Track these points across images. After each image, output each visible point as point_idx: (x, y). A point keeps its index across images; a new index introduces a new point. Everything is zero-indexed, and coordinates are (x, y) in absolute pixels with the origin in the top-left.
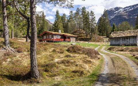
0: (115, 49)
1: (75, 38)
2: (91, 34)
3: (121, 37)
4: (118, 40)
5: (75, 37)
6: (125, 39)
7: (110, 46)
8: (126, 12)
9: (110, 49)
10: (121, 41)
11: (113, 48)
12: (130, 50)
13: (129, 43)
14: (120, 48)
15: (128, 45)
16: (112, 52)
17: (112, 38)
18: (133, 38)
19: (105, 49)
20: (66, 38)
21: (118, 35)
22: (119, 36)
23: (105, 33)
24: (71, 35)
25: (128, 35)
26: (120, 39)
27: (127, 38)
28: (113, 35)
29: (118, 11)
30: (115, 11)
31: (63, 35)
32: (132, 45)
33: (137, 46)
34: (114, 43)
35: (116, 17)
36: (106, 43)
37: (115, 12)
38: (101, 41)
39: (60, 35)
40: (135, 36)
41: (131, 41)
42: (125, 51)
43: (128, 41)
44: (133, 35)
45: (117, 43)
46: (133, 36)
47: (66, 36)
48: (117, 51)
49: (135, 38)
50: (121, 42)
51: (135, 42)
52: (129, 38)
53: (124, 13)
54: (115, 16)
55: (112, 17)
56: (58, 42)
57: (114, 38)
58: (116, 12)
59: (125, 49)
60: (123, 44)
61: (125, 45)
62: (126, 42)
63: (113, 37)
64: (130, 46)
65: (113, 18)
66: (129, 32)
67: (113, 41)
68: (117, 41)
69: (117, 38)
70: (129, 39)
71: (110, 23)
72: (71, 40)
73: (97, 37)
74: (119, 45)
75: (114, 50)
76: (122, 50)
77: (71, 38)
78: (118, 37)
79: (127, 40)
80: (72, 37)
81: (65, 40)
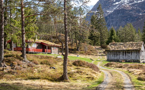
0: (113, 65)
1: (57, 49)
2: (78, 42)
3: (122, 51)
4: (117, 55)
5: (58, 47)
6: (126, 53)
7: (107, 61)
8: (133, 5)
9: (107, 65)
10: (121, 55)
11: (111, 64)
12: (129, 66)
13: (131, 58)
14: (119, 64)
15: (129, 62)
16: (110, 68)
17: (109, 51)
18: (135, 53)
19: (101, 65)
20: (46, 49)
21: (118, 47)
22: (119, 49)
23: (99, 41)
24: (53, 44)
25: (130, 48)
26: (120, 53)
27: (128, 52)
28: (111, 47)
29: (119, 3)
30: (115, 2)
31: (41, 43)
32: (135, 61)
33: (140, 63)
34: (112, 57)
35: (117, 12)
36: (101, 57)
37: (114, 4)
38: (93, 53)
39: (37, 43)
40: (138, 50)
41: (133, 56)
42: (123, 68)
43: (129, 56)
44: (135, 48)
45: (116, 58)
46: (136, 50)
47: (46, 45)
48: (115, 67)
49: (138, 52)
50: (121, 57)
51: (138, 58)
52: (130, 52)
53: (130, 6)
54: (115, 11)
55: (110, 12)
56: (35, 53)
57: (113, 51)
58: (117, 3)
59: (124, 65)
60: (123, 60)
61: (126, 61)
62: (127, 58)
63: (111, 49)
64: (131, 62)
65: (111, 14)
66: (132, 44)
67: (111, 55)
68: (115, 55)
69: (116, 51)
70: (130, 54)
71: (106, 21)
72: (53, 51)
73: (87, 48)
74: (118, 61)
75: (112, 67)
76: (121, 67)
77: (52, 48)
78: (118, 51)
79: (128, 54)
80: (54, 46)
81: (44, 51)
